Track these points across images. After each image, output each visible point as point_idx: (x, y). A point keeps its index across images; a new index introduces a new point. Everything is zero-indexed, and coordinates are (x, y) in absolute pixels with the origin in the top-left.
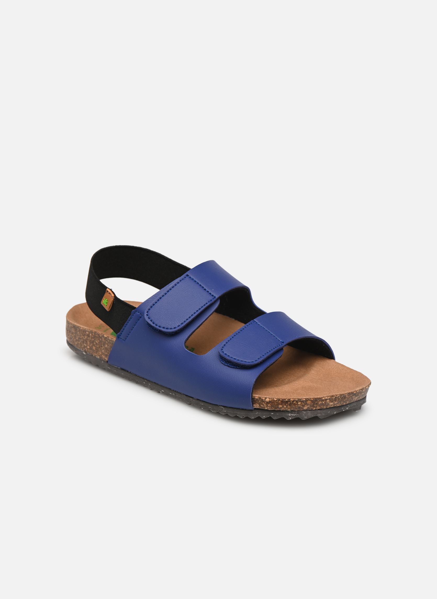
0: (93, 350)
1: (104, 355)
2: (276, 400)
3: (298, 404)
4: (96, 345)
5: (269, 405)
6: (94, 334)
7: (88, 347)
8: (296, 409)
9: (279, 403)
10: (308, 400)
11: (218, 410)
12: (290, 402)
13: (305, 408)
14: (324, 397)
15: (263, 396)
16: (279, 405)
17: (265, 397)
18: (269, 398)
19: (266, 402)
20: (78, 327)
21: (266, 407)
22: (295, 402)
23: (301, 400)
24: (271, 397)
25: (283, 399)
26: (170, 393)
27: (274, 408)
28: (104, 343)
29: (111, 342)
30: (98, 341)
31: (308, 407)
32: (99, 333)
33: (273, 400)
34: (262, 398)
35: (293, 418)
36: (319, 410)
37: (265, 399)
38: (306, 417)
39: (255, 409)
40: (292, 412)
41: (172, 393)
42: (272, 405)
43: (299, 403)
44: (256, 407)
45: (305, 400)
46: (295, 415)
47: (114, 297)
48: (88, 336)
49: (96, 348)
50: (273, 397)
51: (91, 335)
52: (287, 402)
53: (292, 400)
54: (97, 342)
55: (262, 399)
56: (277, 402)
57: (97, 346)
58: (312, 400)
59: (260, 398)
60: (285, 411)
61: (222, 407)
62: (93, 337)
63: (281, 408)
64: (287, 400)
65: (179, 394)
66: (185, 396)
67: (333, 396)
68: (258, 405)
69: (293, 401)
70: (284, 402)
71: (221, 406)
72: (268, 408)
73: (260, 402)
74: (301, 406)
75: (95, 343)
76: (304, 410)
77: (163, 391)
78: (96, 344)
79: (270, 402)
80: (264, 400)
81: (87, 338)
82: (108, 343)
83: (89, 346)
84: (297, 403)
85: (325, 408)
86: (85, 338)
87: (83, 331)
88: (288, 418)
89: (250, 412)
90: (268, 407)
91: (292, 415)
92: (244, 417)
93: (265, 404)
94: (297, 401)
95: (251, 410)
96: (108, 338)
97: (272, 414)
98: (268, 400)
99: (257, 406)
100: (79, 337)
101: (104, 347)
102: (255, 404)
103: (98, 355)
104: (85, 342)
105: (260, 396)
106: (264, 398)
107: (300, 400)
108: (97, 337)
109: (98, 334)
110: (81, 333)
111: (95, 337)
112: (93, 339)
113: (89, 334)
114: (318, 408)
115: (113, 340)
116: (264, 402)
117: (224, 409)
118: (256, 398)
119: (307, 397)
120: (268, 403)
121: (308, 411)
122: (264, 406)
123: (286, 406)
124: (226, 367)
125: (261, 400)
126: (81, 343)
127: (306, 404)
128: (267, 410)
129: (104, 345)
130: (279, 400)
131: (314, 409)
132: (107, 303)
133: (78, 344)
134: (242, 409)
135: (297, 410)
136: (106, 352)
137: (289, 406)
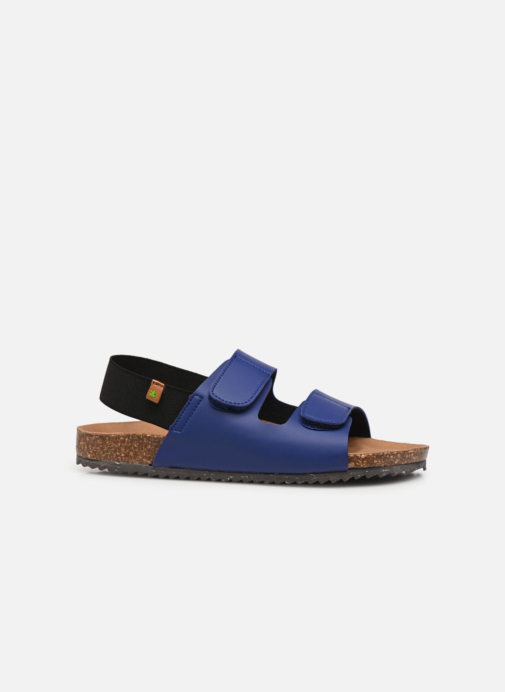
0: (131, 456)
1: (145, 459)
2: (372, 456)
3: (390, 458)
4: (134, 450)
5: (365, 462)
6: (132, 437)
7: (123, 455)
8: (389, 463)
9: (374, 458)
10: (398, 453)
11: (306, 479)
12: (384, 456)
13: (396, 462)
14: (409, 450)
15: (358, 453)
16: (375, 461)
17: (360, 453)
18: (365, 454)
19: (361, 459)
20: (107, 436)
21: (362, 465)
22: (388, 456)
23: (394, 453)
24: (366, 453)
25: (377, 454)
26: (242, 477)
27: (369, 464)
28: (146, 444)
29: (156, 440)
30: (137, 444)
31: (399, 461)
32: (139, 435)
33: (369, 455)
34: (357, 455)
35: (386, 474)
36: (406, 464)
37: (361, 456)
38: (397, 473)
39: (349, 469)
40: (385, 467)
41: (245, 476)
42: (367, 462)
43: (392, 457)
44: (351, 467)
45: (396, 453)
46: (388, 470)
47: (165, 386)
48: (123, 441)
49: (133, 454)
50: (368, 453)
51: (127, 439)
52: (381, 456)
53: (386, 453)
54: (135, 445)
55: (358, 457)
56: (372, 458)
57: (136, 450)
58: (401, 453)
59: (355, 456)
60: (379, 467)
61: (312, 474)
62: (130, 441)
63: (376, 463)
64: (381, 454)
65: (254, 475)
66: (263, 474)
67: (415, 450)
68: (353, 464)
69: (387, 455)
70: (379, 456)
71: (310, 473)
72: (363, 466)
73: (355, 460)
74: (393, 460)
75: (132, 448)
76: (395, 465)
77: (232, 477)
78: (135, 448)
79: (365, 458)
80: (359, 457)
81: (121, 445)
82: (152, 443)
83: (124, 453)
84: (390, 456)
85: (410, 462)
86: (118, 445)
87: (116, 438)
88: (382, 474)
89: (345, 473)
90: (364, 464)
91: (386, 470)
92: (338, 481)
93: (360, 461)
94: (389, 455)
95: (346, 471)
96: (152, 437)
97: (367, 471)
98: (363, 456)
99: (351, 465)
100: (108, 447)
101: (146, 449)
102: (350, 463)
103: (137, 460)
104: (118, 451)
105: (355, 454)
106: (359, 455)
107: (392, 453)
108: (136, 440)
109: (137, 436)
110: (112, 441)
111: (132, 441)
112: (130, 444)
113: (124, 439)
114: (406, 462)
115: (160, 437)
116: (359, 459)
117: (315, 476)
118: (351, 456)
119: (398, 450)
120: (363, 459)
121: (398, 466)
122: (359, 463)
123: (381, 461)
124: (312, 431)
125: (356, 457)
126: (111, 453)
127: (397, 457)
128: (362, 468)
129: (146, 446)
130: (374, 455)
131: (403, 463)
132: (155, 395)
133: (107, 456)
134: (336, 472)
135: (389, 465)
136: (149, 454)
137: (383, 461)
